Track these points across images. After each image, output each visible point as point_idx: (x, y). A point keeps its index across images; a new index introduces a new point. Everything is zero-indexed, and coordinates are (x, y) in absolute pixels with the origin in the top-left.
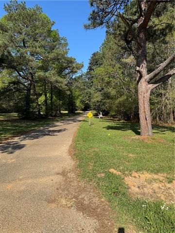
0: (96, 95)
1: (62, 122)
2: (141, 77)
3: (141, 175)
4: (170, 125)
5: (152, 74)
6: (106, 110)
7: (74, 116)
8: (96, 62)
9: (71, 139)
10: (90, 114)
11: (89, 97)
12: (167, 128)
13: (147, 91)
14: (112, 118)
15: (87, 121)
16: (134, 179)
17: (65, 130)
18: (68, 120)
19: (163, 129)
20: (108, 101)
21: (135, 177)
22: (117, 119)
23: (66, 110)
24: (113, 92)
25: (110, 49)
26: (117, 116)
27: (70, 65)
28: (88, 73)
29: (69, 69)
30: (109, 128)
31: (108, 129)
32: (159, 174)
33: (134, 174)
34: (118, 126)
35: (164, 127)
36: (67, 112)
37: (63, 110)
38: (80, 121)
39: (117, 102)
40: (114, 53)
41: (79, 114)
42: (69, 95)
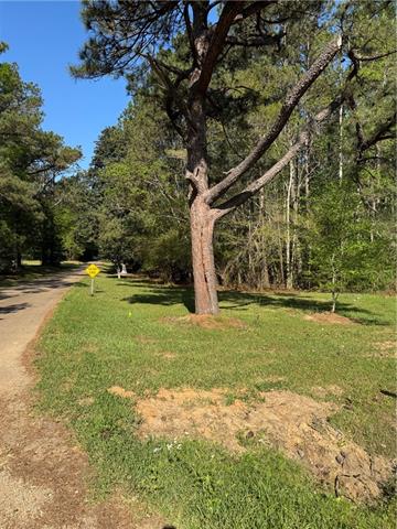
0: (111, 224)
1: (22, 286)
2: (195, 193)
3: (175, 395)
4: (262, 291)
5: (216, 188)
6: (136, 259)
7: (56, 272)
8: (112, 150)
9: (37, 327)
10: (93, 269)
11: (94, 228)
12: (253, 297)
13: (208, 223)
14: (148, 278)
15: (85, 285)
16: (159, 402)
17: (23, 306)
18: (39, 283)
19: (247, 301)
20: (139, 239)
21: (164, 399)
22: (159, 280)
23: (35, 259)
24: (149, 221)
25: (142, 123)
26: (158, 274)
27: (48, 150)
28: (91, 174)
29: (44, 159)
30: (137, 299)
31: (132, 302)
32: (215, 390)
33: (163, 393)
34: (157, 294)
35: (248, 296)
36: (38, 263)
37: (29, 259)
38: (68, 285)
39: (159, 241)
40: (152, 135)
41: (69, 268)
42: (45, 222)
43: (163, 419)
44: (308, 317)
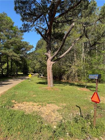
2: (48, 58)
5: (52, 57)
10: (30, 75)
13: (51, 65)
17: (11, 83)
23: (22, 72)
27: (25, 46)
43: (19, 107)
44: (78, 89)
